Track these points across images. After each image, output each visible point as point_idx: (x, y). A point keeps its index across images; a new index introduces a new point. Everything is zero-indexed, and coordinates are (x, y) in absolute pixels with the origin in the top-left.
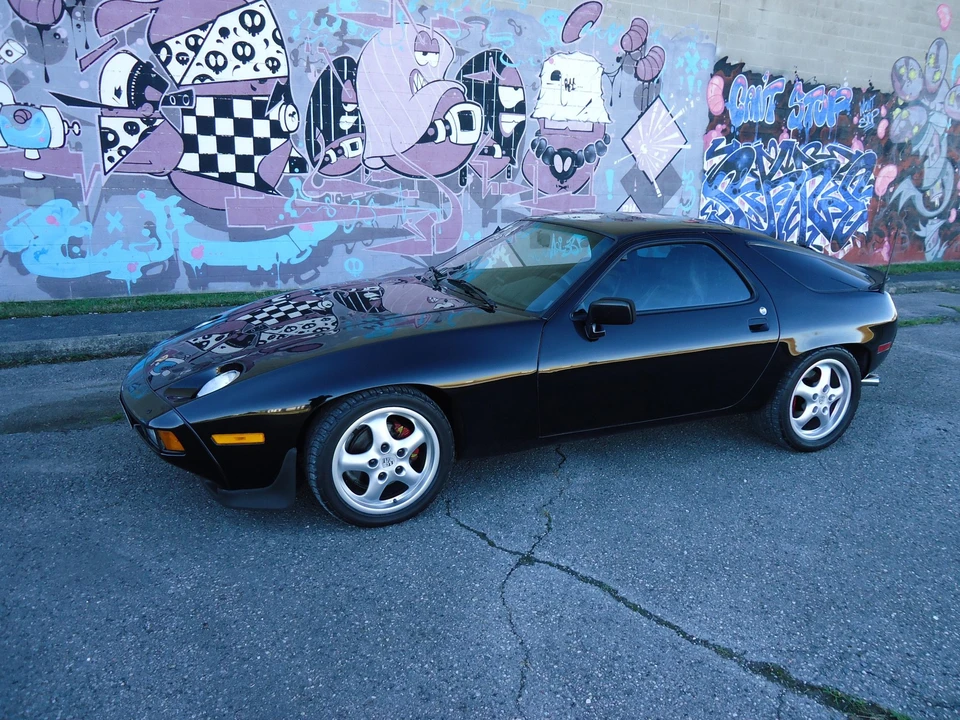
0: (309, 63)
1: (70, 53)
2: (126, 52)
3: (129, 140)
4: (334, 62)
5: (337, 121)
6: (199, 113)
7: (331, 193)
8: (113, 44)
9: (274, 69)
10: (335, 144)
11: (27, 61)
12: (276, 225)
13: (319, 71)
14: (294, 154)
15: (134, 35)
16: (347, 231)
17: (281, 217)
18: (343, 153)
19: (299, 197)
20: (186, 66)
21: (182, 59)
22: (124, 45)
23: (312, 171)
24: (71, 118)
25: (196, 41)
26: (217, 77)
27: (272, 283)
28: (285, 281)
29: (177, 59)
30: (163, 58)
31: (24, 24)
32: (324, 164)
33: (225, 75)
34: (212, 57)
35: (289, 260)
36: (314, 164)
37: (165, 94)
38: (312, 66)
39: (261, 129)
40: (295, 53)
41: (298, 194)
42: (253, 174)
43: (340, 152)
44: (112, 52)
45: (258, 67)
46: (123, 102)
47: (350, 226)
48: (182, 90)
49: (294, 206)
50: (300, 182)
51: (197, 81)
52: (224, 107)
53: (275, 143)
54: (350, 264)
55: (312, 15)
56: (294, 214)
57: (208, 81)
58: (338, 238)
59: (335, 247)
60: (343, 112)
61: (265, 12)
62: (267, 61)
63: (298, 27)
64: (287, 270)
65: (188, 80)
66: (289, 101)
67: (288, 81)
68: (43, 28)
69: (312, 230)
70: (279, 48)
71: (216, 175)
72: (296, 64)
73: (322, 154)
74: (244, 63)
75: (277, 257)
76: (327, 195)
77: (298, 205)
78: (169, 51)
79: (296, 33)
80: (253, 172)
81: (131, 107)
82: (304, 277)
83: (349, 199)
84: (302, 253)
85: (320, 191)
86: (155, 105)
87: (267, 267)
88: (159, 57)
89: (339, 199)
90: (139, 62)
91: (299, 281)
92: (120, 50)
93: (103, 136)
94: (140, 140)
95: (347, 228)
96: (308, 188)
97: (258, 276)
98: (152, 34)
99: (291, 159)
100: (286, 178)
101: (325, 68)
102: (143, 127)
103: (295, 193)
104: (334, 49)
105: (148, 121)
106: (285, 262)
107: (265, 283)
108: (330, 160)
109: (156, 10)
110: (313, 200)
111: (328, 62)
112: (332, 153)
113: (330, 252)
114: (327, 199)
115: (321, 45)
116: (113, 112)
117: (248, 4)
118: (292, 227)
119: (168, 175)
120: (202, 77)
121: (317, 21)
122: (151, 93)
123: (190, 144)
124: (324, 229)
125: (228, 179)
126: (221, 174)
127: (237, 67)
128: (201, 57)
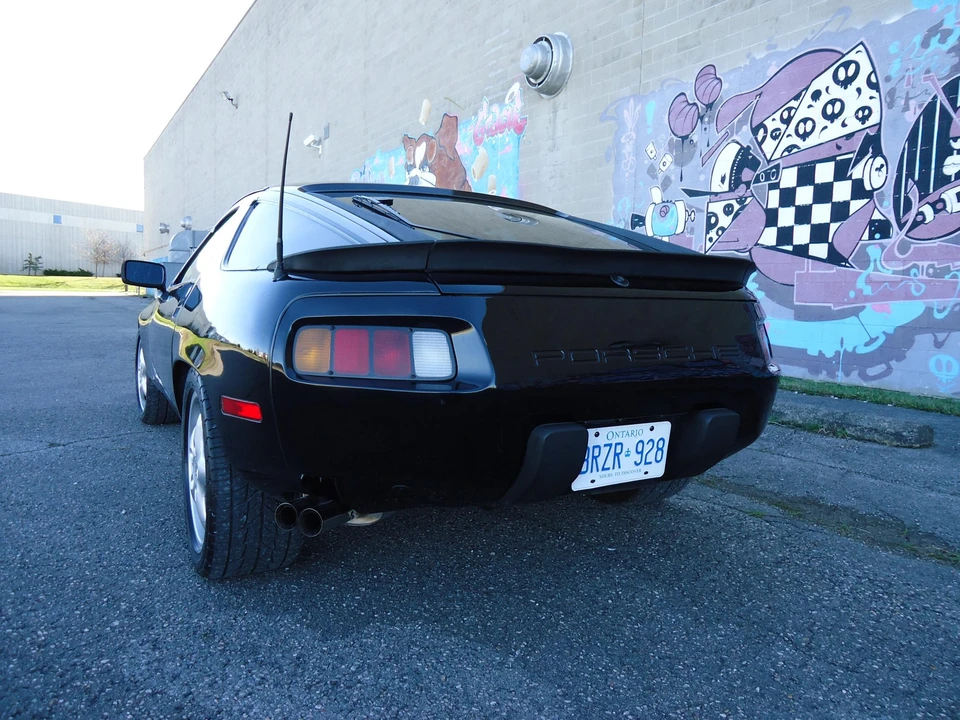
0: (908, 99)
1: (698, 153)
2: (734, 141)
3: (725, 221)
4: (943, 88)
5: (940, 164)
6: (782, 185)
7: (920, 264)
8: (727, 136)
9: (863, 120)
10: (932, 198)
11: (673, 167)
12: (844, 303)
13: (920, 106)
14: (877, 216)
15: (741, 123)
16: (939, 316)
17: (852, 294)
18: (945, 206)
19: (876, 269)
20: (778, 141)
21: (776, 135)
22: (732, 135)
23: (897, 235)
24: (691, 207)
25: (789, 113)
26: (802, 144)
27: (832, 374)
28: (847, 374)
29: (772, 136)
30: (760, 139)
31: (675, 138)
32: (915, 224)
33: (811, 141)
34: (802, 124)
35: (855, 348)
36: (901, 227)
37: (757, 172)
38: (913, 103)
39: (842, 191)
40: (892, 93)
41: (875, 266)
42: (826, 245)
43: (939, 206)
44: (725, 143)
45: (846, 122)
46: (726, 187)
47: (945, 308)
48: (772, 165)
49: (869, 281)
50: (879, 250)
51: (786, 153)
52: (806, 175)
53: (855, 205)
54: (939, 365)
55: (918, 39)
56: (868, 291)
57: (795, 150)
58: (925, 324)
59: (918, 338)
60: (950, 152)
61: (862, 58)
62: (857, 112)
63: (898, 60)
64: (851, 360)
65: (777, 155)
66: (878, 152)
67: (879, 129)
68: (684, 138)
69: (889, 312)
70: (874, 93)
71: (790, 248)
72: (890, 106)
73: (914, 212)
74: (832, 122)
75: (842, 343)
76: (915, 266)
77: (874, 279)
78: (766, 131)
79: (894, 69)
80: (827, 242)
81: (731, 190)
82: (872, 371)
83: (947, 270)
84: (873, 340)
85: (904, 261)
86: (748, 184)
87: (829, 354)
88: (756, 139)
89: (931, 271)
90: (742, 148)
91: (863, 376)
92: (729, 141)
93: (709, 219)
94: (733, 220)
95: (940, 311)
96: (890, 258)
97: (818, 362)
98: (755, 118)
99: (872, 223)
100: (865, 246)
101: (930, 100)
102: (737, 207)
103: (872, 265)
104: (945, 71)
105: (741, 201)
106: (850, 350)
107: (824, 372)
108: (924, 219)
109: (760, 95)
110: (895, 272)
111: (935, 90)
112: (928, 211)
113: (910, 343)
114: (914, 271)
115: (928, 72)
116: (717, 198)
117: (844, 56)
118: (864, 307)
119: (750, 251)
120: (789, 149)
121: (925, 44)
122: (747, 174)
123: (771, 217)
124: (905, 312)
125: (801, 251)
126: (795, 247)
127: (826, 127)
128: (791, 129)
